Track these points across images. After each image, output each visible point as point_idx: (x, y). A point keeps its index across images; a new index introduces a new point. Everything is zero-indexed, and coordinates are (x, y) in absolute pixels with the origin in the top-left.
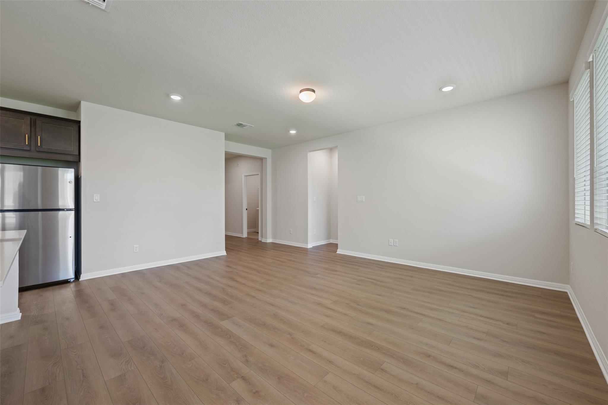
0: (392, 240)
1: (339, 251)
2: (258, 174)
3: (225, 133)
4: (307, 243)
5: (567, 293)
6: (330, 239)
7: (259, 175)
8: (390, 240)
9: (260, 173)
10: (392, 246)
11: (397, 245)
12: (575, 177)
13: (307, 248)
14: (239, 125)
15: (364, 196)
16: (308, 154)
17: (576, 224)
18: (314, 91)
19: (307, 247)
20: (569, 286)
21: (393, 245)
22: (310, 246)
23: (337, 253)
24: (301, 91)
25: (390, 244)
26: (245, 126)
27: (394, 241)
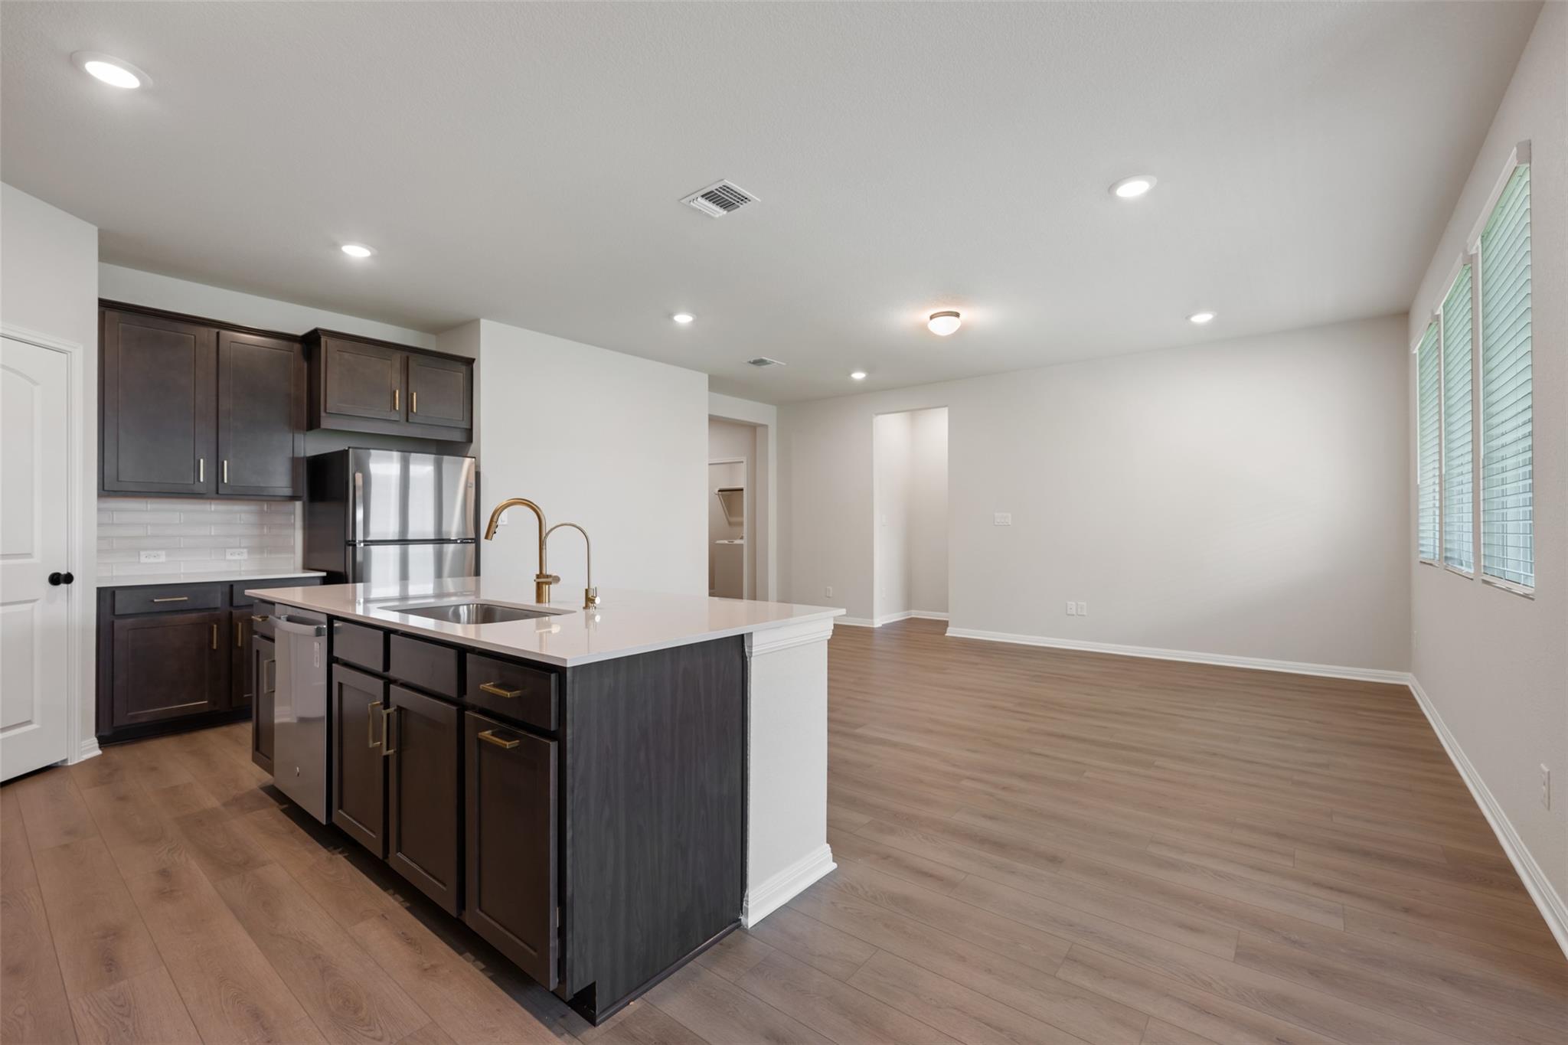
0: (1074, 603)
1: (951, 632)
2: (742, 462)
3: (710, 376)
4: (870, 616)
5: (1407, 686)
6: (911, 609)
7: (745, 463)
8: (1069, 603)
9: (745, 458)
10: (1073, 615)
11: (1085, 614)
12: (1419, 483)
13: (873, 628)
14: (759, 362)
15: (1010, 515)
16: (875, 420)
17: (1421, 562)
18: (957, 315)
19: (871, 626)
20: (1410, 674)
21: (1074, 613)
22: (878, 622)
23: (946, 635)
24: (932, 318)
25: (1069, 613)
26: (769, 364)
27: (1077, 604)
